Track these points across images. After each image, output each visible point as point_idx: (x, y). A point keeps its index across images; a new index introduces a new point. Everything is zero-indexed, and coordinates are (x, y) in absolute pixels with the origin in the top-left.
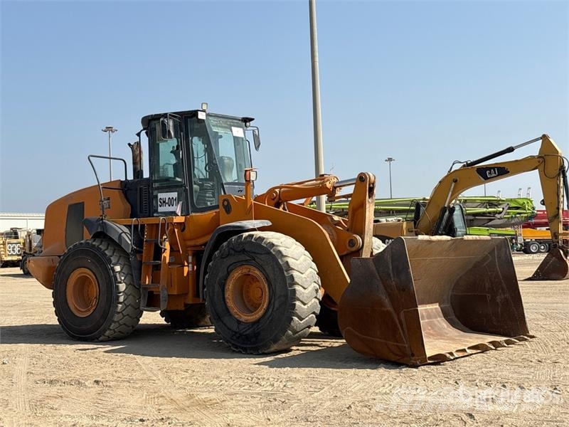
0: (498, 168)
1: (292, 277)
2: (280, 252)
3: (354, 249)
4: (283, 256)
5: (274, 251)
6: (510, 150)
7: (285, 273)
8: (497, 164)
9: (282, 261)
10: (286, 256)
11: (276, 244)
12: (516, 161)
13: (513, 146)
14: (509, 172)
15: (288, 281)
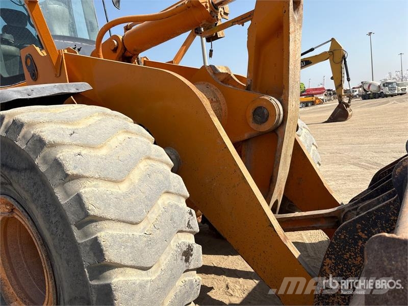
0: (305, 61)
1: (96, 247)
2: (58, 165)
3: (266, 127)
4: (68, 178)
5: (45, 160)
6: (312, 50)
7: (76, 233)
8: (304, 59)
9: (67, 194)
10: (77, 177)
11: (48, 137)
12: (316, 56)
13: (314, 47)
14: (311, 63)
15: (87, 260)
